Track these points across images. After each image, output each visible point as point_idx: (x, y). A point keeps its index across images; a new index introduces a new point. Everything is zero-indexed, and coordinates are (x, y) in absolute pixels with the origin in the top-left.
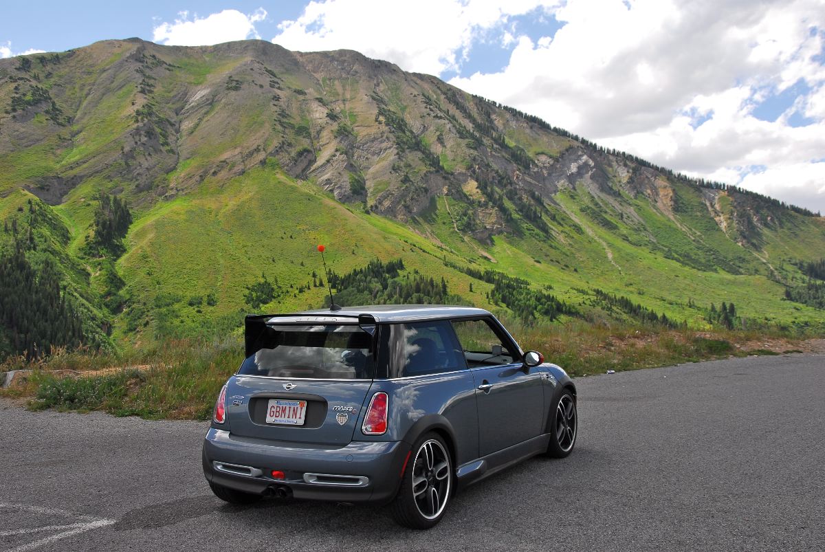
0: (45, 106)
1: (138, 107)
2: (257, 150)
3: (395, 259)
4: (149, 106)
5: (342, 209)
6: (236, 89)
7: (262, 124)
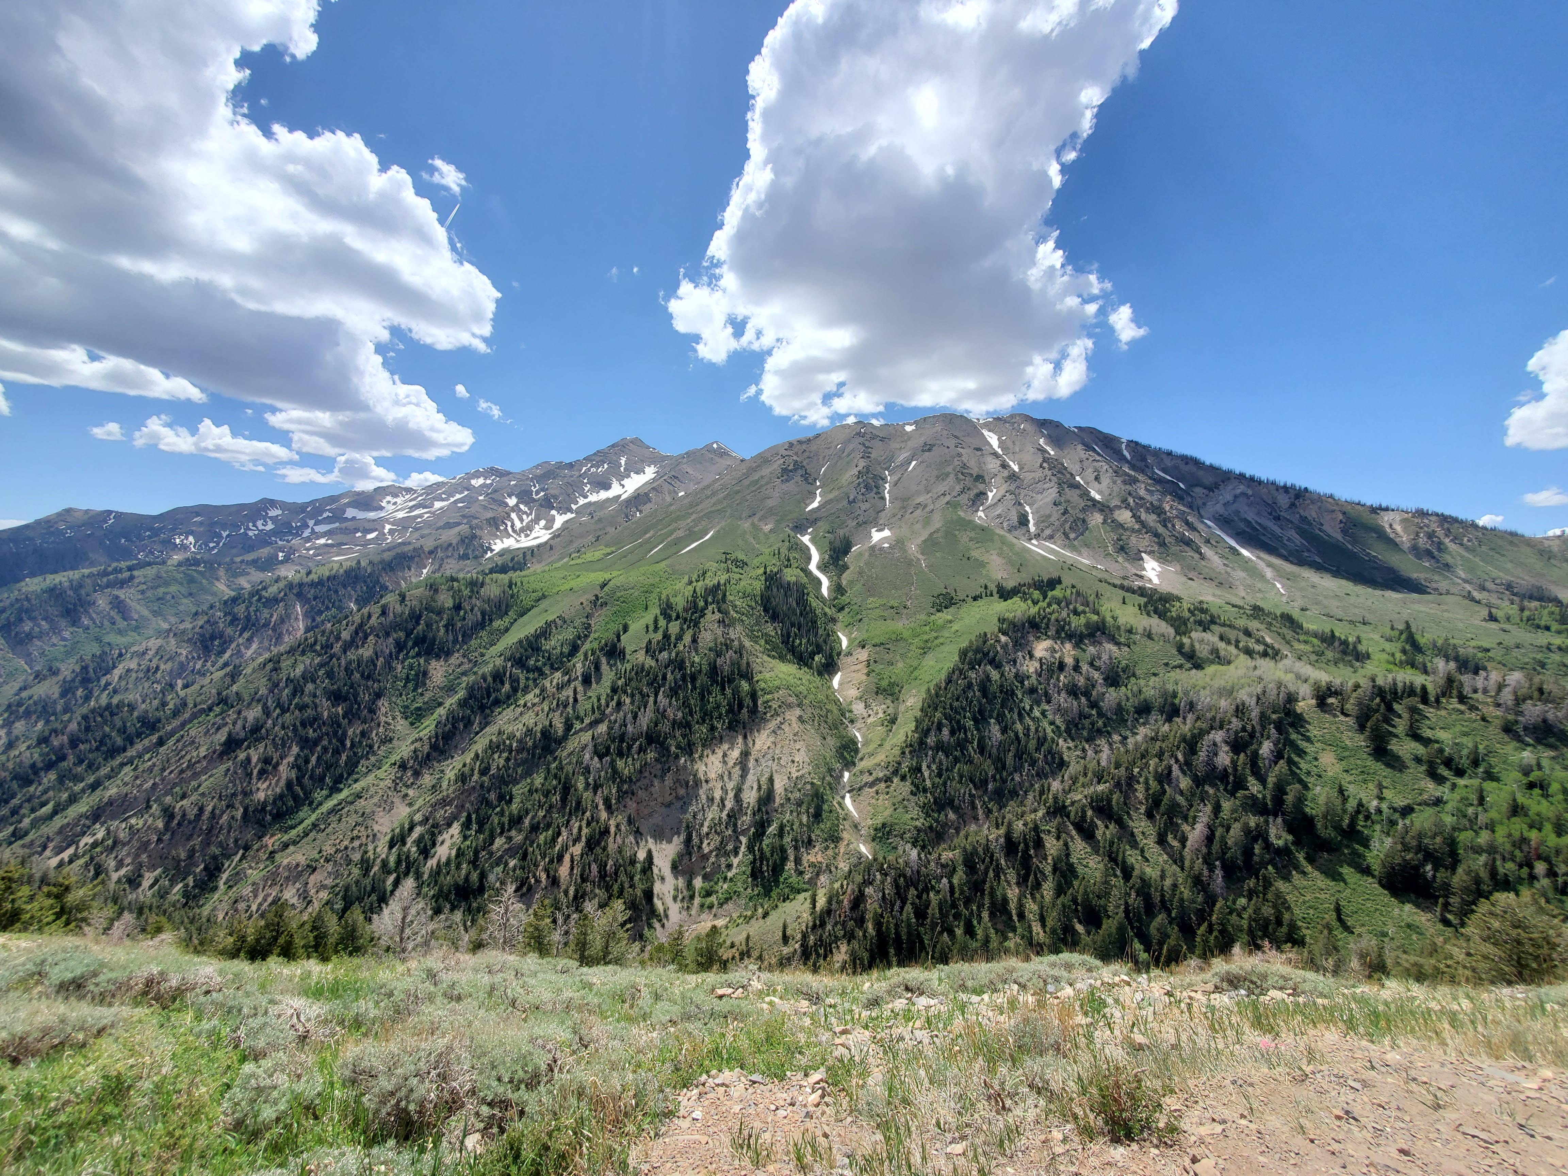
0: (800, 472)
1: (860, 468)
2: (944, 495)
3: (1055, 575)
4: (867, 468)
5: (1010, 537)
6: (929, 450)
7: (947, 475)
